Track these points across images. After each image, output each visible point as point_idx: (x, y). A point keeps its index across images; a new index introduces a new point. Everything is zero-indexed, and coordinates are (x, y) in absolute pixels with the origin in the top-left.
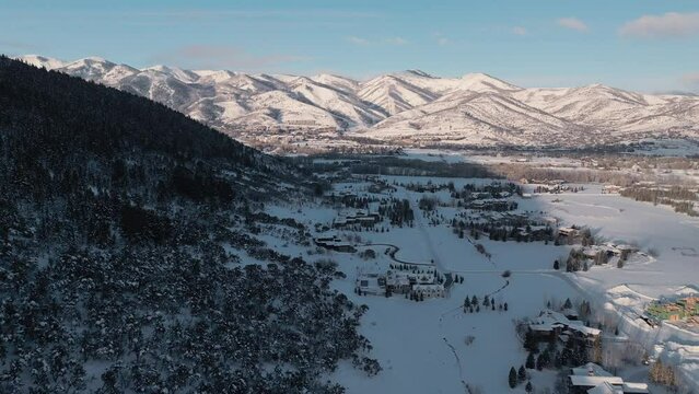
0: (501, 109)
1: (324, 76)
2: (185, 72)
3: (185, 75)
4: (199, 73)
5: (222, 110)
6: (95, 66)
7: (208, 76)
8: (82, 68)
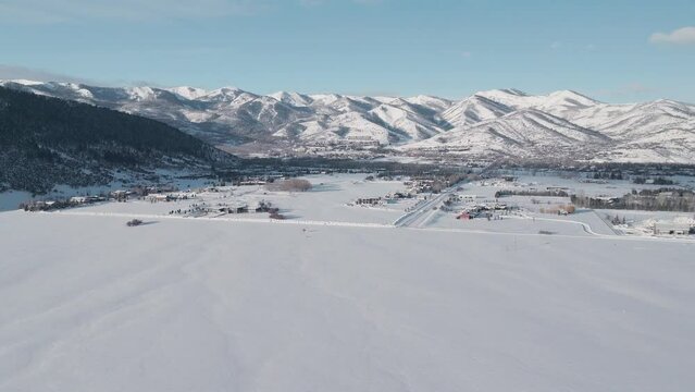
0: (528, 124)
1: (420, 97)
2: (302, 96)
3: (302, 100)
4: (313, 97)
5: (304, 128)
6: (228, 94)
7: (321, 100)
8: (219, 96)
